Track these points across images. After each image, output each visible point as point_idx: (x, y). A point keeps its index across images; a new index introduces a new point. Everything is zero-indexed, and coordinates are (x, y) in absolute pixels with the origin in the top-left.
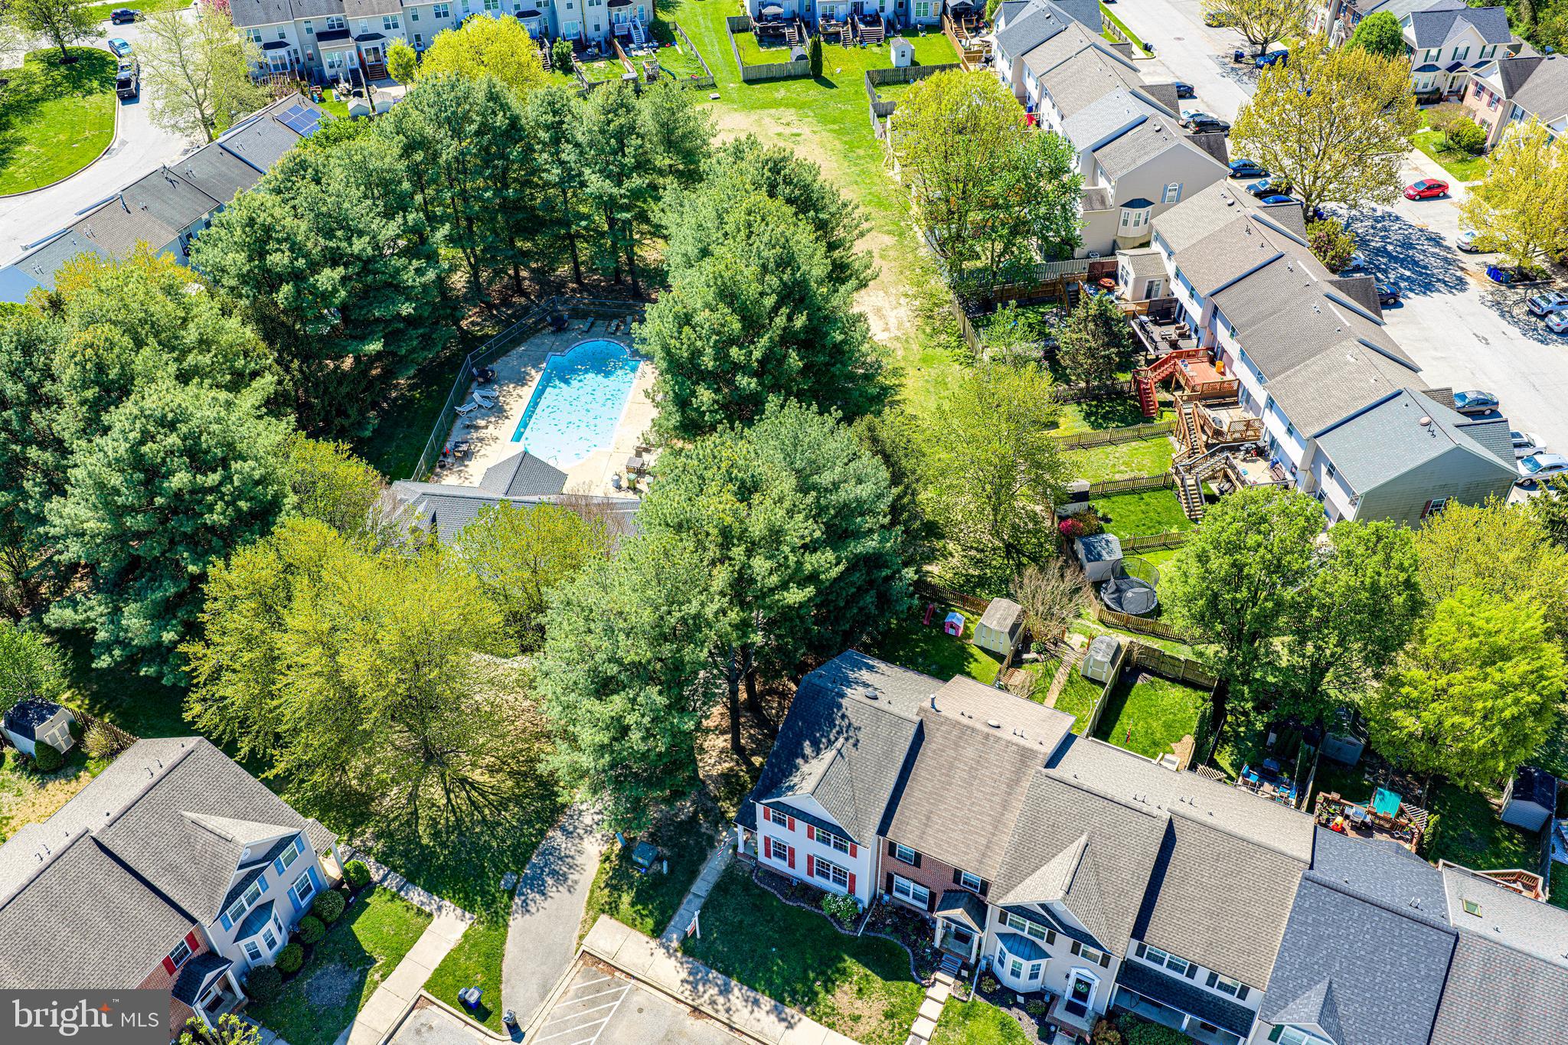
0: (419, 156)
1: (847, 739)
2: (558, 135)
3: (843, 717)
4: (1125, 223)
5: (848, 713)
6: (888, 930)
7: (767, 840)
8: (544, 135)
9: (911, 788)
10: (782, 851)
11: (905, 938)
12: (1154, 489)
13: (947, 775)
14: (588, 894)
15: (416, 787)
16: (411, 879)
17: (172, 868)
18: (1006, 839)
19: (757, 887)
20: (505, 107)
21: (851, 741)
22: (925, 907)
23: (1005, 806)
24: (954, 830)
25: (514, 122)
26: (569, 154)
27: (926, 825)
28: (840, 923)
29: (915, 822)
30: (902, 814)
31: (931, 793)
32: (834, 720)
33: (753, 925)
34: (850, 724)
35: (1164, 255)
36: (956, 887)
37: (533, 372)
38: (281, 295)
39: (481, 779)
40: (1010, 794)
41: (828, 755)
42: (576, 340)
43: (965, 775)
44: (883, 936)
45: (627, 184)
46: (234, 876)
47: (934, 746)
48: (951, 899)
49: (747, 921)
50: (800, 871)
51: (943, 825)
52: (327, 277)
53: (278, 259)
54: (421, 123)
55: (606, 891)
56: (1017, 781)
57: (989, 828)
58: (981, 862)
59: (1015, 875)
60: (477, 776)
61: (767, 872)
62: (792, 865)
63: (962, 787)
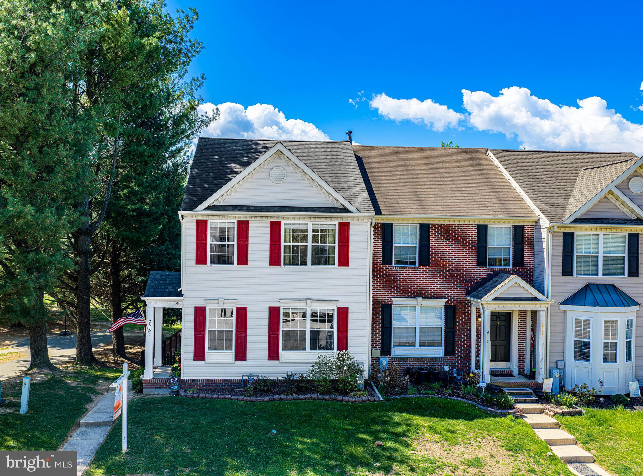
6: (412, 390)
7: (199, 313)
24: (452, 197)
27: (419, 200)
28: (344, 393)
30: (385, 198)
36: (483, 272)
50: (257, 363)
51: (437, 197)
61: (199, 390)
62: (241, 355)
63: (431, 174)
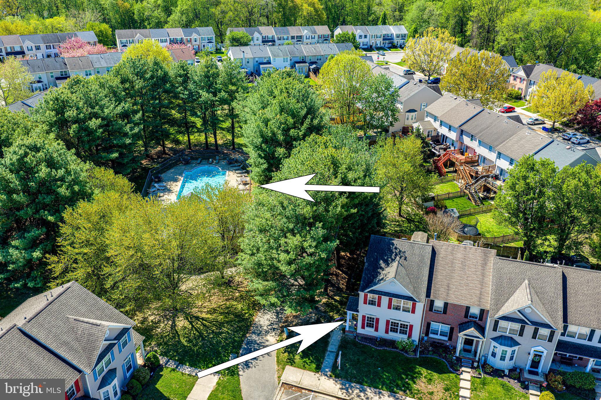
0: (127, 85)
1: (401, 258)
2: (186, 78)
3: (396, 248)
4: (408, 119)
5: (397, 247)
6: (431, 353)
7: (364, 317)
8: (180, 79)
9: (436, 275)
10: (372, 322)
11: (440, 355)
12: (457, 198)
13: (452, 267)
14: (276, 359)
15: (174, 322)
16: (181, 362)
17: (65, 344)
18: (490, 288)
19: (360, 344)
20: (161, 68)
21: (403, 258)
22: (446, 339)
23: (483, 275)
24: (462, 290)
25: (166, 74)
26: (191, 86)
27: (448, 290)
28: (406, 352)
29: (442, 289)
30: (435, 287)
31: (446, 276)
32: (392, 250)
33: (365, 359)
34: (400, 251)
35: (432, 120)
36: (466, 320)
37: (180, 177)
38: (72, 130)
39: (207, 316)
40: (484, 270)
41: (395, 264)
42: (195, 166)
43: (460, 265)
44: (429, 356)
45: (219, 95)
46: (103, 344)
47: (442, 256)
48: (463, 326)
49: (361, 358)
50: (381, 333)
51: (456, 288)
52: (94, 123)
53: (70, 113)
54: (128, 72)
55: (286, 354)
56: (486, 264)
57: (480, 286)
58: (480, 302)
59: (499, 303)
60: (204, 315)
61: (362, 337)
62: (377, 330)
63: (460, 271)
